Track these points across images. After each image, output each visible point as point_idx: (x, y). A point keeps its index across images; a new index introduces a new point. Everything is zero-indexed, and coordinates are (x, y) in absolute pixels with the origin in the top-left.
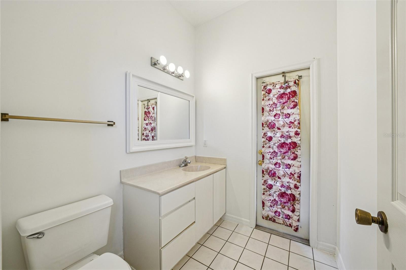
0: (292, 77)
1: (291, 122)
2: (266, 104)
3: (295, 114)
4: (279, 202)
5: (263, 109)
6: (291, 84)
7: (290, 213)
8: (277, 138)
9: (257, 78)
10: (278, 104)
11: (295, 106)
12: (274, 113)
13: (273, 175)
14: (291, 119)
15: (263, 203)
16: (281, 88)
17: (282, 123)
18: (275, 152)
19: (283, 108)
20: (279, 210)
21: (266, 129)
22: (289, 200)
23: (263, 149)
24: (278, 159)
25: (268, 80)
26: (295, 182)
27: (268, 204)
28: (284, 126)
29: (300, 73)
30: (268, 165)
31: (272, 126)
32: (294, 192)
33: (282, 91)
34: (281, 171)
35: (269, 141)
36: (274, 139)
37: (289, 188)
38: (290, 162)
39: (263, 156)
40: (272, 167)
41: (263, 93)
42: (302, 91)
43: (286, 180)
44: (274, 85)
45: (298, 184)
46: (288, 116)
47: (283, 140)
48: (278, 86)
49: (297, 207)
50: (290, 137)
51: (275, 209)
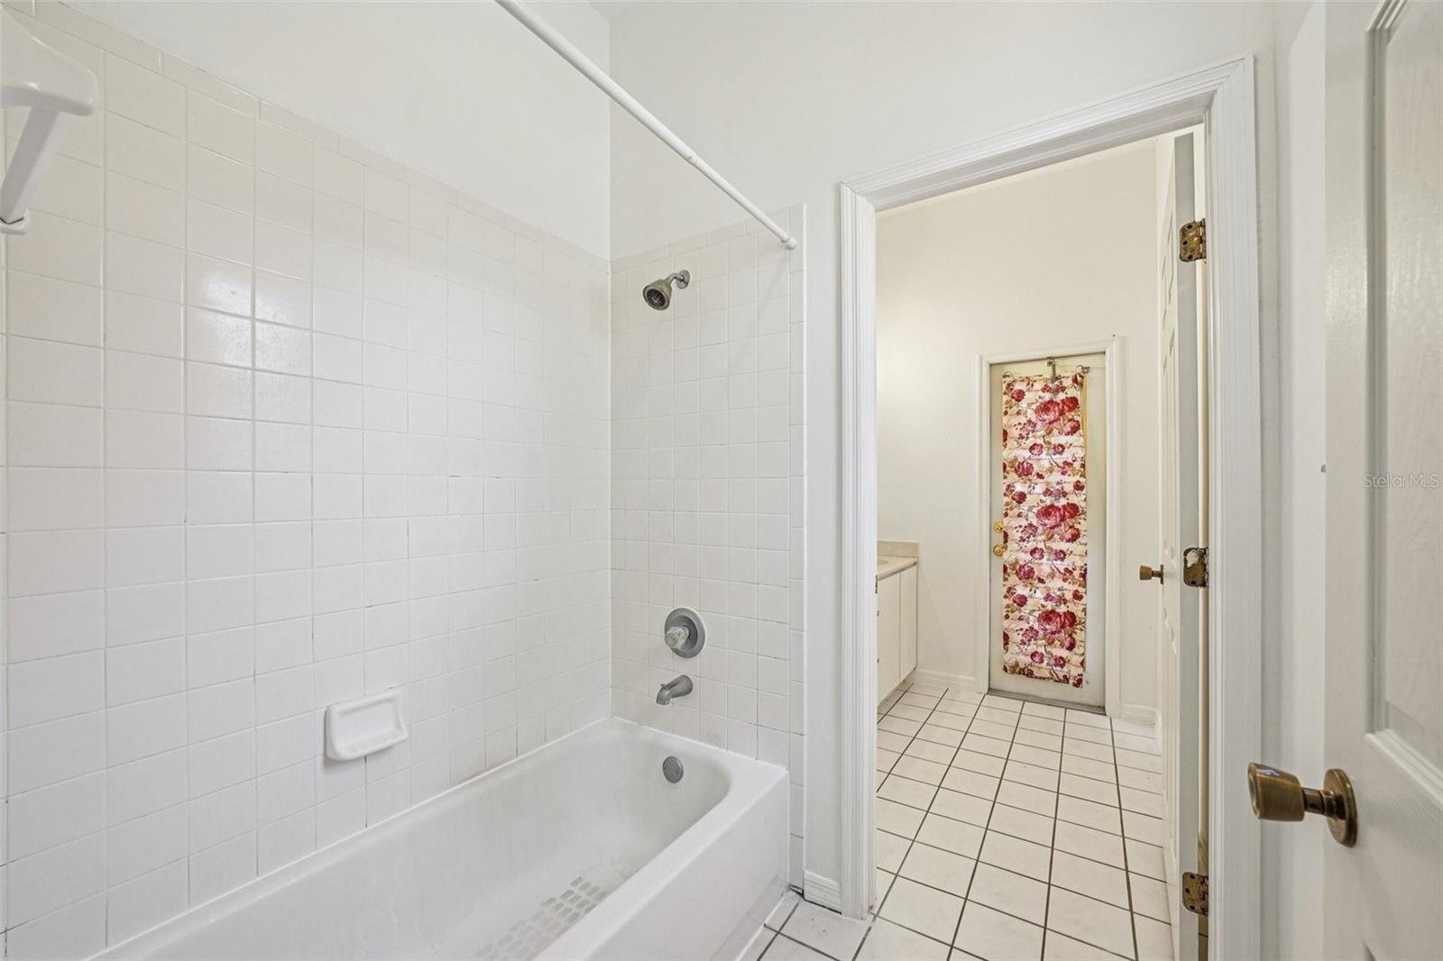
0: (1068, 370)
1: (1066, 463)
2: (1013, 422)
3: (1075, 446)
4: (1041, 632)
5: (1005, 433)
6: (1067, 382)
7: (1064, 653)
8: (1036, 497)
9: (991, 365)
10: (1039, 423)
11: (1075, 430)
12: (1030, 442)
13: (1027, 575)
14: (1067, 456)
15: (1006, 637)
16: (1045, 389)
17: (1047, 465)
18: (1031, 525)
19: (1049, 432)
20: (1041, 650)
21: (1013, 477)
22: (1063, 626)
23: (1006, 521)
24: (1039, 541)
25: (1018, 371)
26: (1076, 587)
27: (1016, 638)
28: (1051, 470)
29: (1085, 362)
30: (1017, 554)
31: (1024, 471)
32: (1075, 608)
33: (1047, 396)
34: (1044, 566)
35: (1020, 502)
36: (1029, 497)
37: (1062, 600)
38: (1064, 546)
39: (1006, 535)
40: (1024, 558)
41: (1006, 398)
42: (1091, 399)
43: (1055, 585)
44: (1029, 381)
45: (1081, 590)
46: (1060, 449)
47: (1048, 501)
48: (1038, 386)
49: (1078, 636)
50: (1065, 494)
51: (1031, 648)
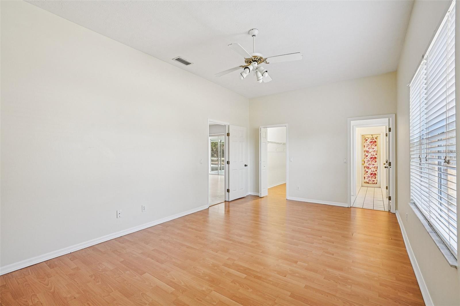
0: (374, 137)
1: (374, 151)
2: (366, 144)
3: (376, 148)
4: (370, 177)
5: (364, 146)
6: (374, 138)
7: (374, 179)
8: (369, 156)
9: (362, 135)
10: (370, 145)
11: (376, 146)
12: (369, 147)
13: (368, 168)
14: (374, 150)
15: (365, 178)
16: (371, 139)
17: (371, 151)
18: (369, 160)
19: (372, 146)
20: (370, 179)
21: (366, 153)
22: (374, 175)
23: (364, 159)
24: (370, 163)
25: (366, 136)
26: (376, 169)
27: (366, 178)
28: (372, 152)
29: (378, 135)
30: (366, 165)
31: (368, 152)
32: (376, 172)
33: (371, 140)
34: (371, 166)
35: (367, 157)
36: (368, 156)
37: (374, 171)
38: (374, 163)
39: (364, 162)
40: (368, 165)
41: (364, 140)
42: (378, 141)
43: (373, 169)
44: (369, 138)
45: (377, 170)
46: (373, 148)
47: (371, 156)
48: (370, 139)
49: (376, 176)
50: (374, 155)
51: (369, 179)
